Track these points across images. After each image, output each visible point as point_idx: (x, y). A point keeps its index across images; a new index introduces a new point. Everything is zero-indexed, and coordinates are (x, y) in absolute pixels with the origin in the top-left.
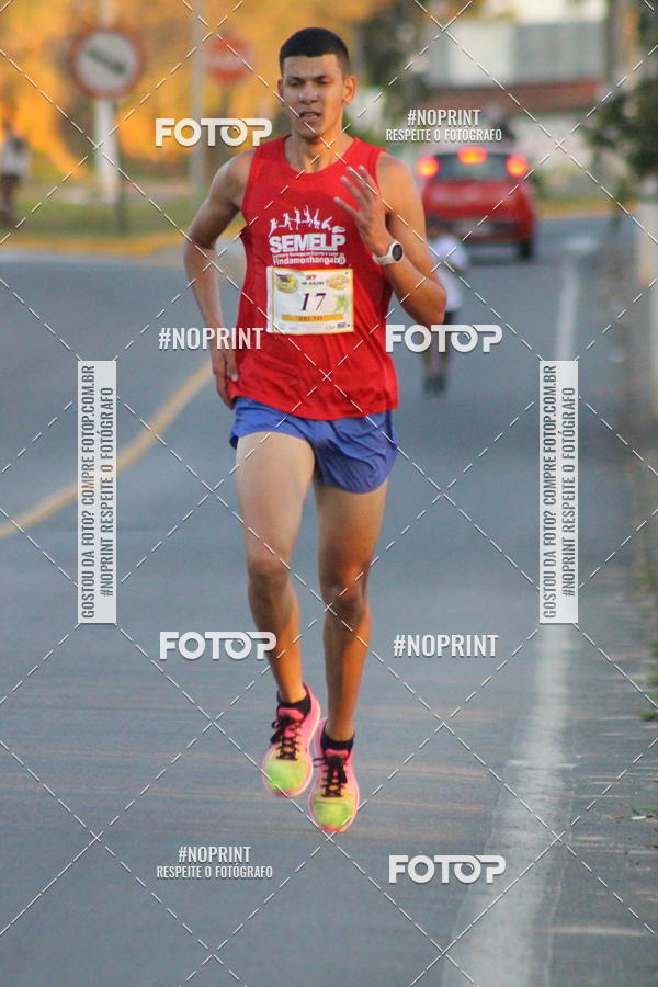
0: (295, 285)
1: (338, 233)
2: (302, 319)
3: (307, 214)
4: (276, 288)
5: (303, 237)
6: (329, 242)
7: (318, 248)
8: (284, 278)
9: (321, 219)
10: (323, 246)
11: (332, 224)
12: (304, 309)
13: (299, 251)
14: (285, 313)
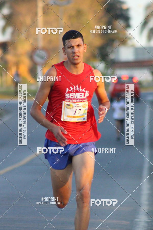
0: (72, 107)
1: (87, 93)
2: (74, 117)
3: (77, 87)
4: (65, 108)
5: (76, 94)
6: (84, 95)
7: (81, 97)
8: (68, 105)
9: (82, 88)
10: (83, 97)
11: (85, 90)
12: (75, 114)
13: (75, 98)
14: (68, 115)
